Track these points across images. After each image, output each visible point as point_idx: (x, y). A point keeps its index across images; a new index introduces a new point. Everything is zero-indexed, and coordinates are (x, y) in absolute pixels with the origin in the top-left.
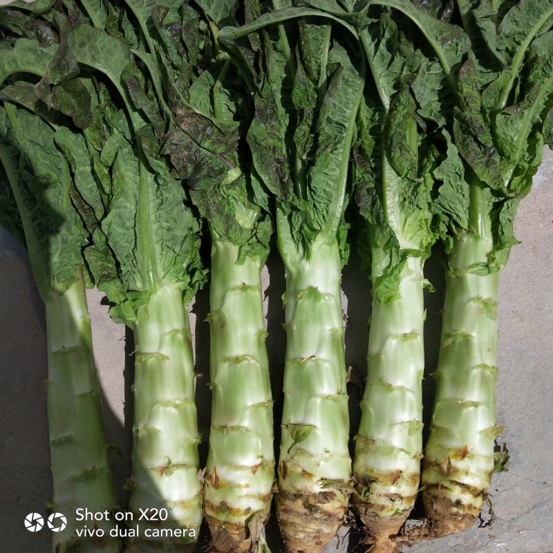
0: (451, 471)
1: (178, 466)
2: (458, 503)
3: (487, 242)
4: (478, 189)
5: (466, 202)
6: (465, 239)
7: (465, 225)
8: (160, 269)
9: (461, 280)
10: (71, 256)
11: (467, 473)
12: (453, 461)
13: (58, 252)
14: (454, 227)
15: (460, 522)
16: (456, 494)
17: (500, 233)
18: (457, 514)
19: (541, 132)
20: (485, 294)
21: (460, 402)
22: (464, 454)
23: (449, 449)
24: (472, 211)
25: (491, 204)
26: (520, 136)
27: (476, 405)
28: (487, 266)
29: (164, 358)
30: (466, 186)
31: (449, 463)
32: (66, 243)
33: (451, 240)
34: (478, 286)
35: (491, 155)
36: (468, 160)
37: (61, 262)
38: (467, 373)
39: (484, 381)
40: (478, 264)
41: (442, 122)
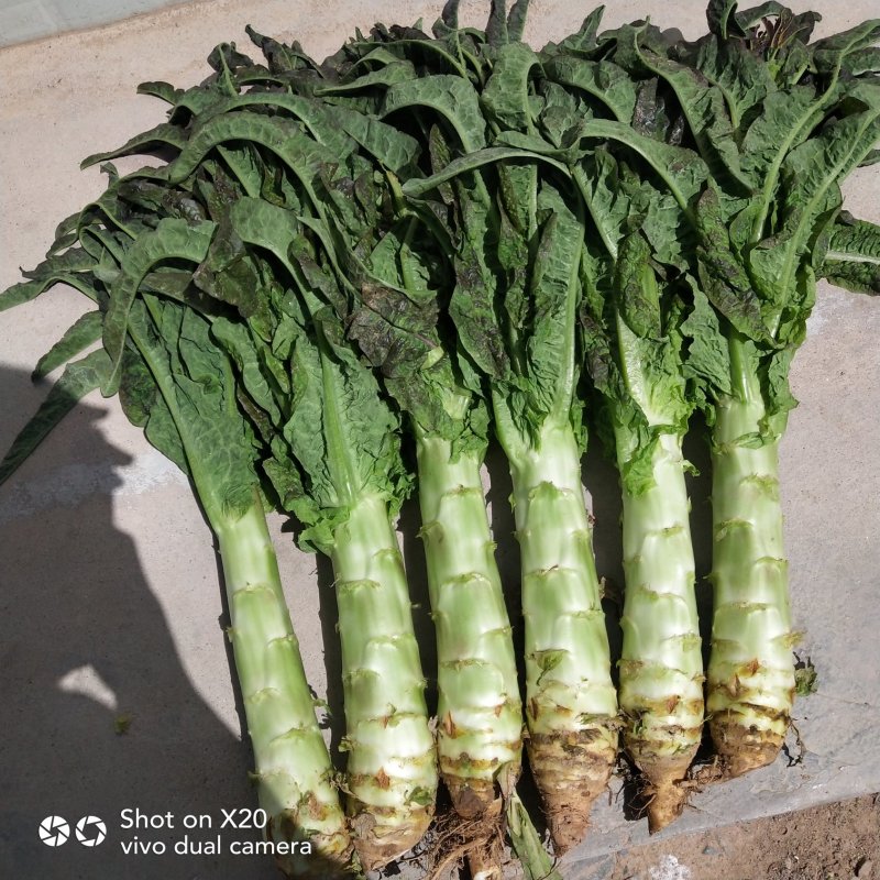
0: (741, 690)
1: (404, 714)
2: (753, 730)
3: (756, 407)
4: (738, 343)
5: (725, 360)
6: (729, 406)
7: (726, 388)
8: (357, 478)
9: (729, 456)
10: (244, 474)
11: (760, 692)
12: (741, 679)
13: (229, 470)
14: (714, 392)
15: (759, 753)
16: (749, 718)
17: (771, 394)
18: (753, 744)
19: (811, 265)
20: (761, 471)
21: (743, 606)
22: (754, 668)
23: (735, 665)
24: (733, 370)
25: (757, 360)
26: (783, 273)
27: (763, 607)
28: (759, 436)
29: (374, 585)
30: (723, 340)
31: (738, 682)
32: (238, 458)
33: (712, 409)
34: (751, 462)
35: (748, 300)
36: (721, 309)
37: (234, 482)
38: (748, 569)
39: (771, 578)
40: (747, 435)
41: (684, 267)
